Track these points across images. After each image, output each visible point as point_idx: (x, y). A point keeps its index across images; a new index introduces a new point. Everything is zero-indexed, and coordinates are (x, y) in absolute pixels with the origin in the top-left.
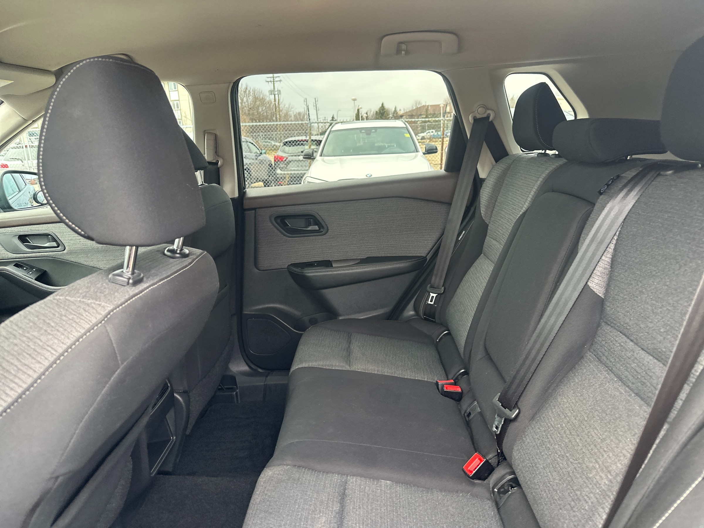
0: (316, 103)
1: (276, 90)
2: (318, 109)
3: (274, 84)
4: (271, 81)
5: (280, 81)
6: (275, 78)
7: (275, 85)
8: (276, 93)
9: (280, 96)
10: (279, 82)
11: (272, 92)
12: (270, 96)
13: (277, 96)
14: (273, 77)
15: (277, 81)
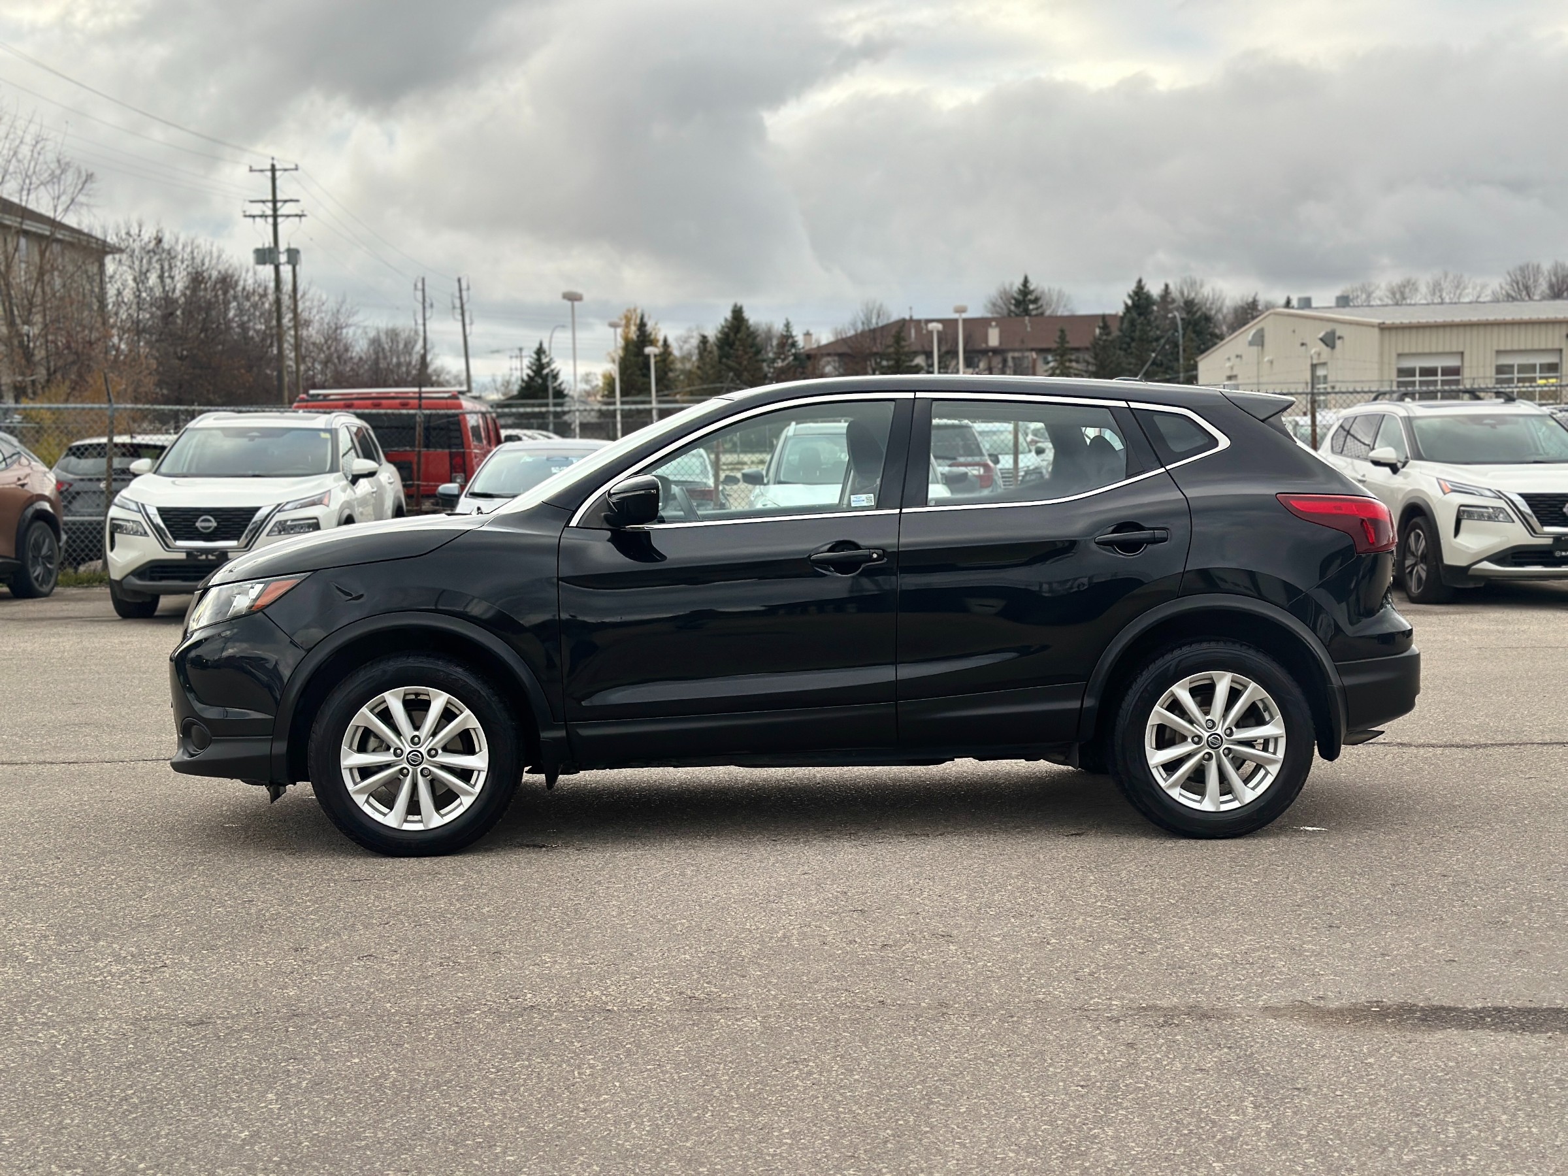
0: (461, 298)
1: (283, 247)
2: (467, 321)
3: (275, 225)
4: (266, 216)
5: (300, 216)
6: (279, 205)
7: (280, 228)
8: (283, 258)
9: (298, 268)
10: (297, 219)
11: (265, 256)
12: (260, 268)
13: (286, 271)
14: (274, 201)
15: (288, 216)
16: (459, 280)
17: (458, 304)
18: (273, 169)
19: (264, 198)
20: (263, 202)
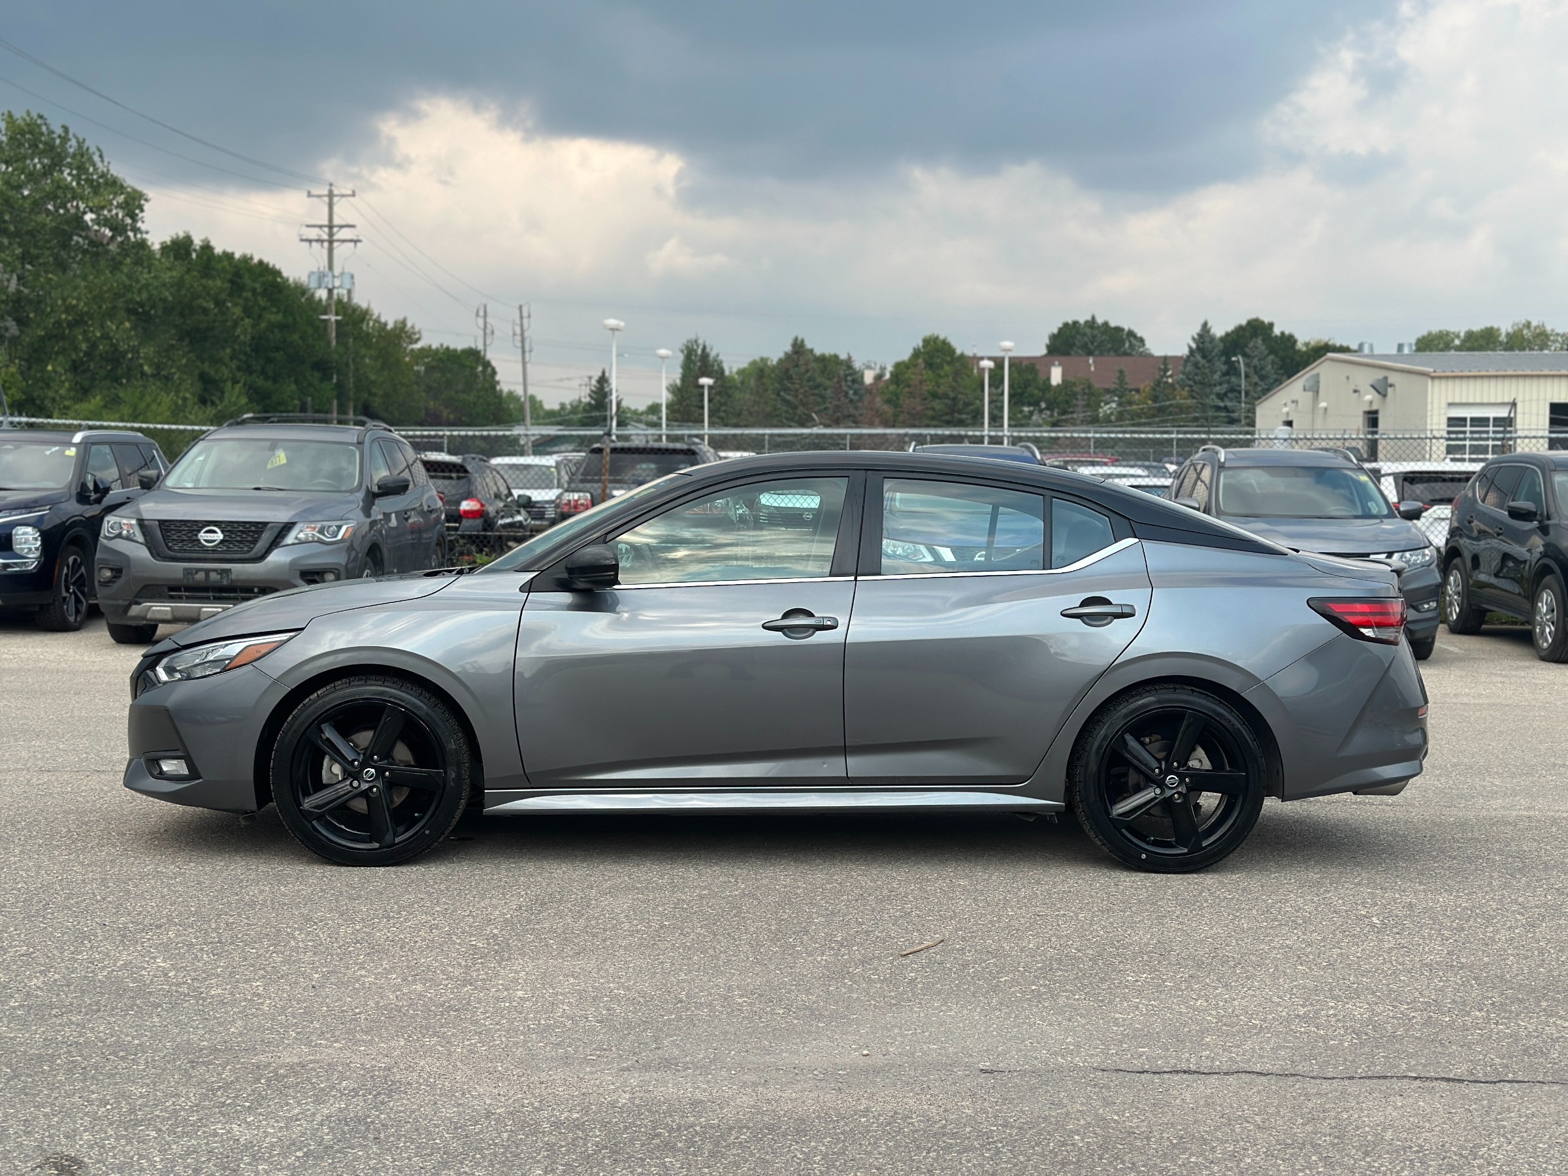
0: (522, 325)
1: (337, 271)
2: (527, 348)
3: (331, 250)
4: (322, 241)
6: (335, 230)
7: (336, 252)
10: (352, 244)
14: (331, 227)
15: (344, 241)
17: (518, 331)
18: (331, 195)
19: (321, 223)
20: (321, 227)
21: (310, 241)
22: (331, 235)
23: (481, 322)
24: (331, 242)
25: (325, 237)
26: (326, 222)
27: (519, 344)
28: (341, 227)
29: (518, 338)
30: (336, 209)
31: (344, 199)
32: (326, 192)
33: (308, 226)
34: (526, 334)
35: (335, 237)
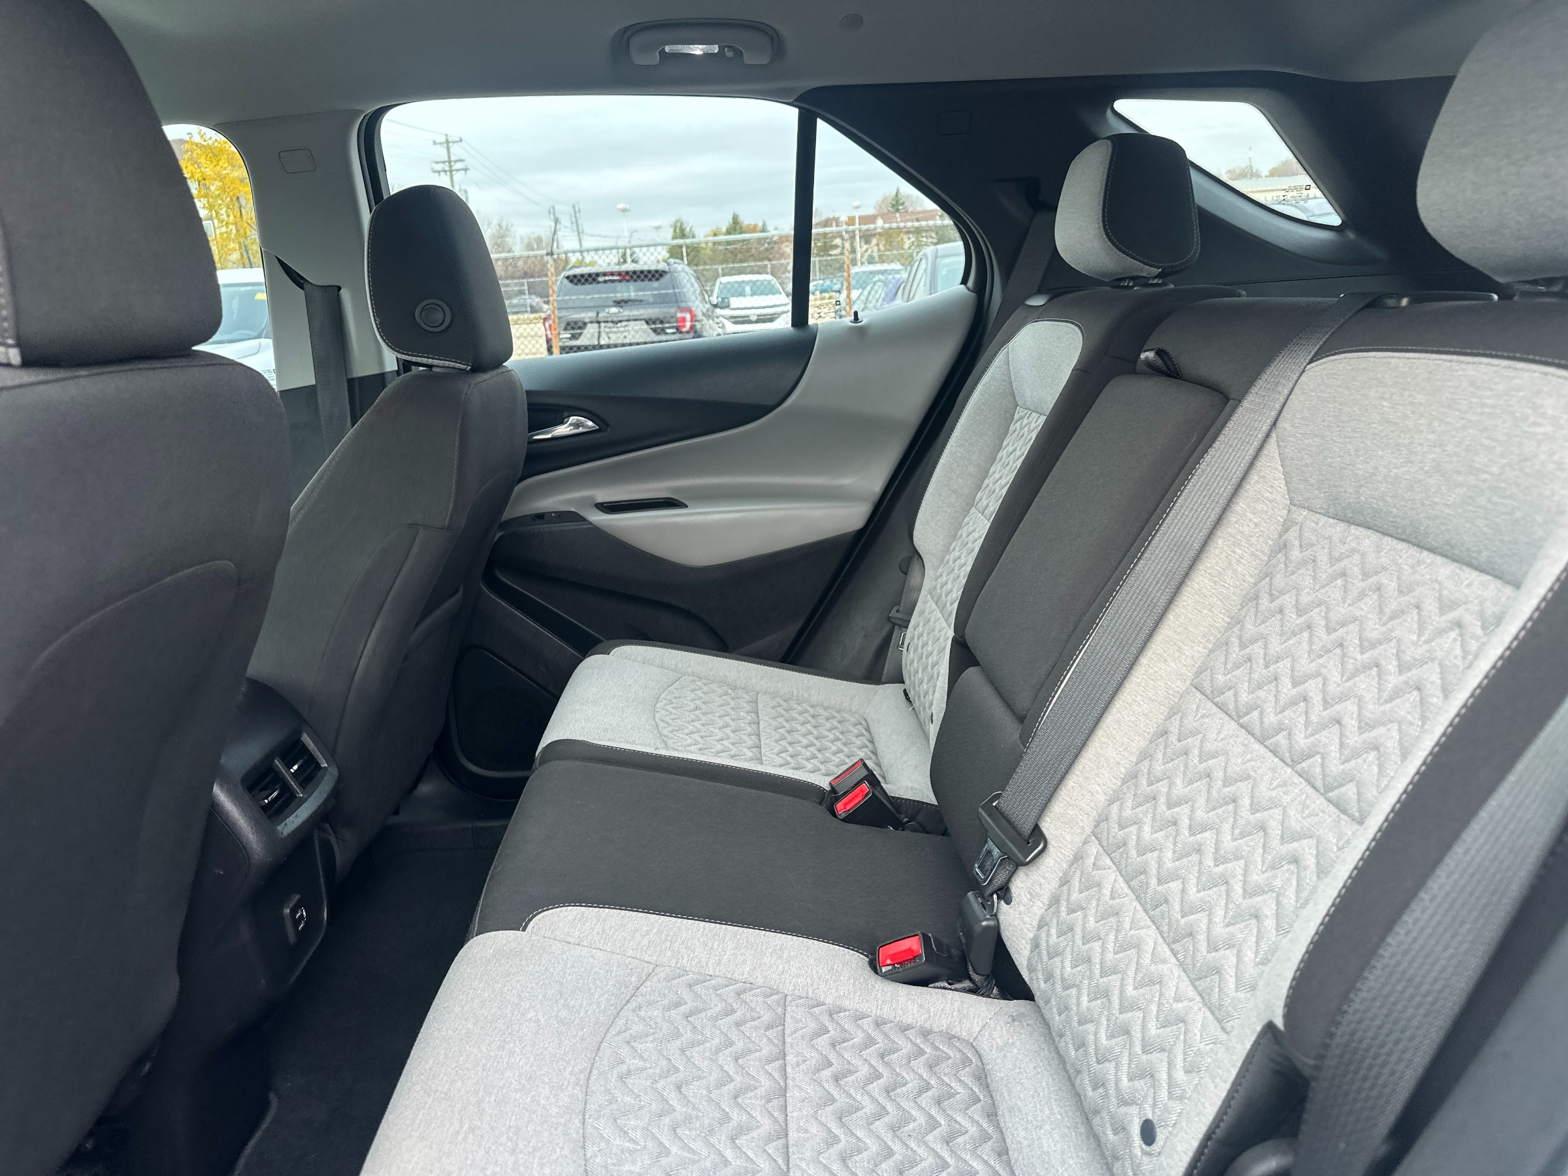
0: (576, 217)
2: (580, 230)
3: (451, 176)
4: (446, 171)
5: (466, 170)
7: (455, 178)
14: (450, 162)
15: (458, 170)
16: (574, 206)
17: (574, 219)
18: (447, 142)
19: (443, 160)
20: (444, 162)
21: (439, 172)
22: (450, 167)
23: (552, 217)
24: (451, 171)
25: (447, 168)
26: (447, 159)
27: (575, 228)
28: (456, 161)
29: (575, 225)
30: (452, 150)
31: (456, 145)
32: (443, 139)
33: (437, 163)
34: (579, 222)
35: (453, 168)
